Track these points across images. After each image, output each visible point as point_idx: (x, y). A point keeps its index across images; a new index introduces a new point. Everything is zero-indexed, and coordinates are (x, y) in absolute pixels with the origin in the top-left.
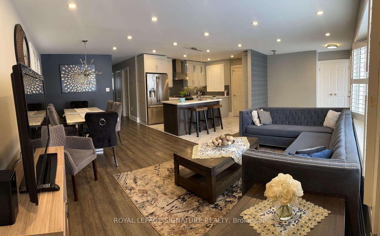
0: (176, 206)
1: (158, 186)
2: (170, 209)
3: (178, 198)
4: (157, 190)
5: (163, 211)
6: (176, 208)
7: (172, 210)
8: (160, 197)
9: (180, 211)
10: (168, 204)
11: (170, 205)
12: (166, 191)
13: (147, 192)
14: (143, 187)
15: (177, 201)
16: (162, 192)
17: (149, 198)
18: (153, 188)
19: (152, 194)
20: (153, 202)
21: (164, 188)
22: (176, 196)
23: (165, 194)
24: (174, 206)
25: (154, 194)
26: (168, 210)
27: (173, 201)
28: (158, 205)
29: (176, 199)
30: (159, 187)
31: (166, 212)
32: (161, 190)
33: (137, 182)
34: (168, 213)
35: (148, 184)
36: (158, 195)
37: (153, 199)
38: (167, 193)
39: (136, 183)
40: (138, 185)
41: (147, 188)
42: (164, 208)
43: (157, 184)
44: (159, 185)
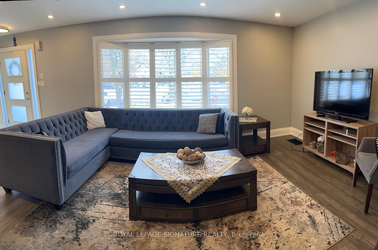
0: (265, 186)
1: (279, 212)
2: (270, 185)
3: (260, 192)
4: (280, 205)
5: (276, 184)
6: (265, 185)
7: (269, 184)
8: (277, 196)
9: (262, 183)
10: (271, 189)
11: (269, 188)
12: (270, 202)
13: (292, 202)
14: (298, 209)
15: (262, 191)
16: (275, 202)
17: (288, 196)
18: (285, 208)
19: (286, 200)
20: (284, 191)
21: (272, 207)
22: (261, 195)
23: (272, 199)
24: (266, 187)
25: (284, 200)
26: (272, 184)
27: (266, 191)
28: (280, 189)
29: (262, 192)
30: (278, 208)
31: (274, 183)
32: (276, 205)
33: (308, 218)
34: (272, 182)
35: (293, 215)
36: (280, 198)
37: (285, 195)
38: (269, 200)
39: (310, 216)
40: (305, 212)
41: (292, 209)
42: (275, 186)
43: (280, 214)
44: (277, 212)
